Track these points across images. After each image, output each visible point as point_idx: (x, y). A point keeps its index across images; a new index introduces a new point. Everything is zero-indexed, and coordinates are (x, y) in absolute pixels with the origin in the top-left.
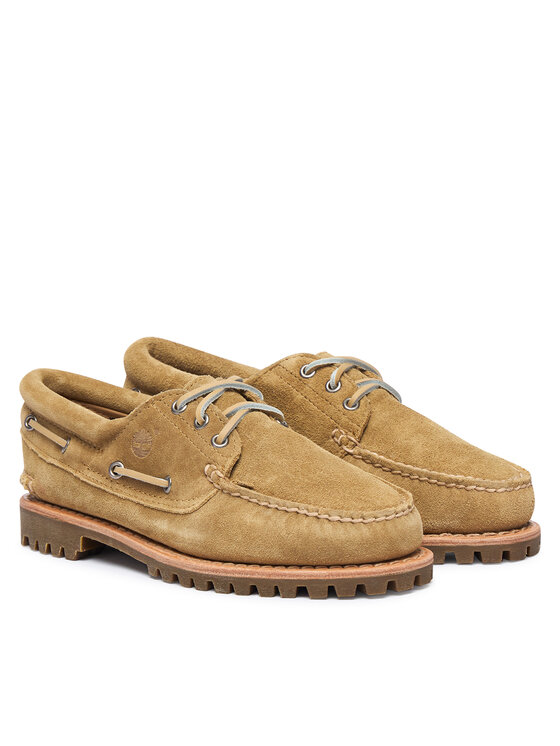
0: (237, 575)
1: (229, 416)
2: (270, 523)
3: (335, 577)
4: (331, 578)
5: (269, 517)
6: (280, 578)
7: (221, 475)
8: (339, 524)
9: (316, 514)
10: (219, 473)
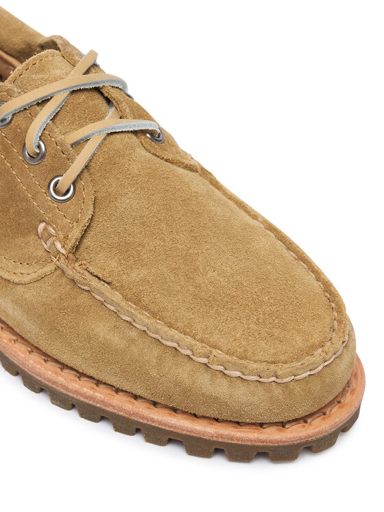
0: (82, 399)
1: (78, 145)
2: (133, 348)
3: (226, 441)
4: (220, 440)
5: (132, 341)
6: (145, 422)
7: (63, 251)
8: (239, 382)
9: (205, 360)
10: (59, 246)
